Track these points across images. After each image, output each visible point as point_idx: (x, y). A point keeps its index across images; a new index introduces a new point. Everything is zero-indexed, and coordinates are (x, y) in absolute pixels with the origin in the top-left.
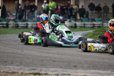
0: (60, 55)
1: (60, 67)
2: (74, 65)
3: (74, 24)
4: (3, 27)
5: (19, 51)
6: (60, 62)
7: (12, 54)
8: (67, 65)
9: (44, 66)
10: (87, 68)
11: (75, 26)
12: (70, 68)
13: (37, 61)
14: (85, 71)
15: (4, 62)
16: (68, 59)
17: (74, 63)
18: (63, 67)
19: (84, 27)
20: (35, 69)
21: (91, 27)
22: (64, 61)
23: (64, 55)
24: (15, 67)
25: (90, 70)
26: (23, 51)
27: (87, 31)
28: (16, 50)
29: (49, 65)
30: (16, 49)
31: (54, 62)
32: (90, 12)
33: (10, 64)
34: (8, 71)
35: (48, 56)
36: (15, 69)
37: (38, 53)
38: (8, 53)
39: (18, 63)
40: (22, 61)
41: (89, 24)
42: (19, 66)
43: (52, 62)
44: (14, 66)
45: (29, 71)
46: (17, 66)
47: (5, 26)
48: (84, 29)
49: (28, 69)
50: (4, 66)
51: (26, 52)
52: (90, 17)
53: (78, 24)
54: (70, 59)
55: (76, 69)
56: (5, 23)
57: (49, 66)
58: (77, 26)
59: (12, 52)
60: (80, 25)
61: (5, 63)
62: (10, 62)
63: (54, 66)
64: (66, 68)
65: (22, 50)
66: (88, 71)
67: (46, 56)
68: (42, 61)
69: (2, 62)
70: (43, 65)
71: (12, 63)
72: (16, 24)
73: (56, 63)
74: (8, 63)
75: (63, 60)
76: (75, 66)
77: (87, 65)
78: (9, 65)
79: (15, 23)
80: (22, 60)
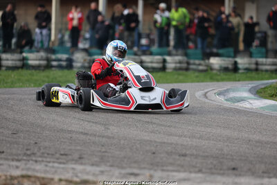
0: (197, 140)
1: (197, 169)
2: (232, 164)
3: (233, 62)
4: (60, 67)
5: (99, 129)
6: (197, 156)
7: (82, 136)
8: (215, 166)
9: (157, 166)
10: (263, 172)
11: (235, 68)
12: (222, 172)
13: (141, 153)
14: (258, 181)
15: (62, 155)
16: (217, 149)
17: (233, 160)
18: (204, 170)
19: (257, 70)
20: (136, 175)
21: (272, 71)
22: (206, 154)
23: (207, 140)
24: (89, 168)
25: (270, 177)
26: (108, 129)
27: (262, 79)
28: (91, 126)
29: (171, 164)
30: (92, 124)
31: (182, 158)
32: (271, 33)
33: (76, 161)
34: (70, 179)
35: (169, 141)
36: (88, 173)
37: (145, 134)
38: (70, 132)
39: (96, 159)
40: (104, 152)
41: (268, 63)
42: (97, 165)
43: (178, 157)
44: (85, 164)
45: (122, 178)
46: (93, 165)
47: (64, 64)
48: (256, 76)
49: (120, 173)
50: (62, 166)
51: (115, 131)
52: (270, 46)
53: (242, 61)
54: (222, 150)
55: (236, 175)
56: (65, 56)
57: (170, 168)
58: (240, 66)
59: (80, 130)
60: (247, 66)
61: (64, 157)
62: (76, 156)
63: (182, 166)
64: (212, 174)
65: (105, 125)
66: (266, 181)
67: (164, 143)
68: (154, 153)
69: (58, 155)
70: (155, 165)
71: (80, 158)
72: (90, 60)
73: (187, 159)
74: (70, 157)
75: (204, 152)
76: (234, 169)
77: (263, 167)
78: (75, 164)
79: (88, 58)
80: (106, 152)
